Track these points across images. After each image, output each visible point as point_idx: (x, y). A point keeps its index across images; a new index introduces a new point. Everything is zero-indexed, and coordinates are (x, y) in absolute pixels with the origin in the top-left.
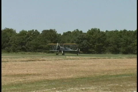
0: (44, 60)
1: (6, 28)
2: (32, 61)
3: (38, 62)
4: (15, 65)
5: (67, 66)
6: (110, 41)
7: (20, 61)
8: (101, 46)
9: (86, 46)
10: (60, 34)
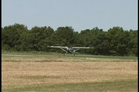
0: (61, 61)
1: (16, 23)
2: (48, 61)
3: (54, 63)
4: (29, 65)
5: (88, 68)
6: (134, 42)
7: (34, 61)
8: (123, 47)
9: (106, 47)
10: (78, 32)
